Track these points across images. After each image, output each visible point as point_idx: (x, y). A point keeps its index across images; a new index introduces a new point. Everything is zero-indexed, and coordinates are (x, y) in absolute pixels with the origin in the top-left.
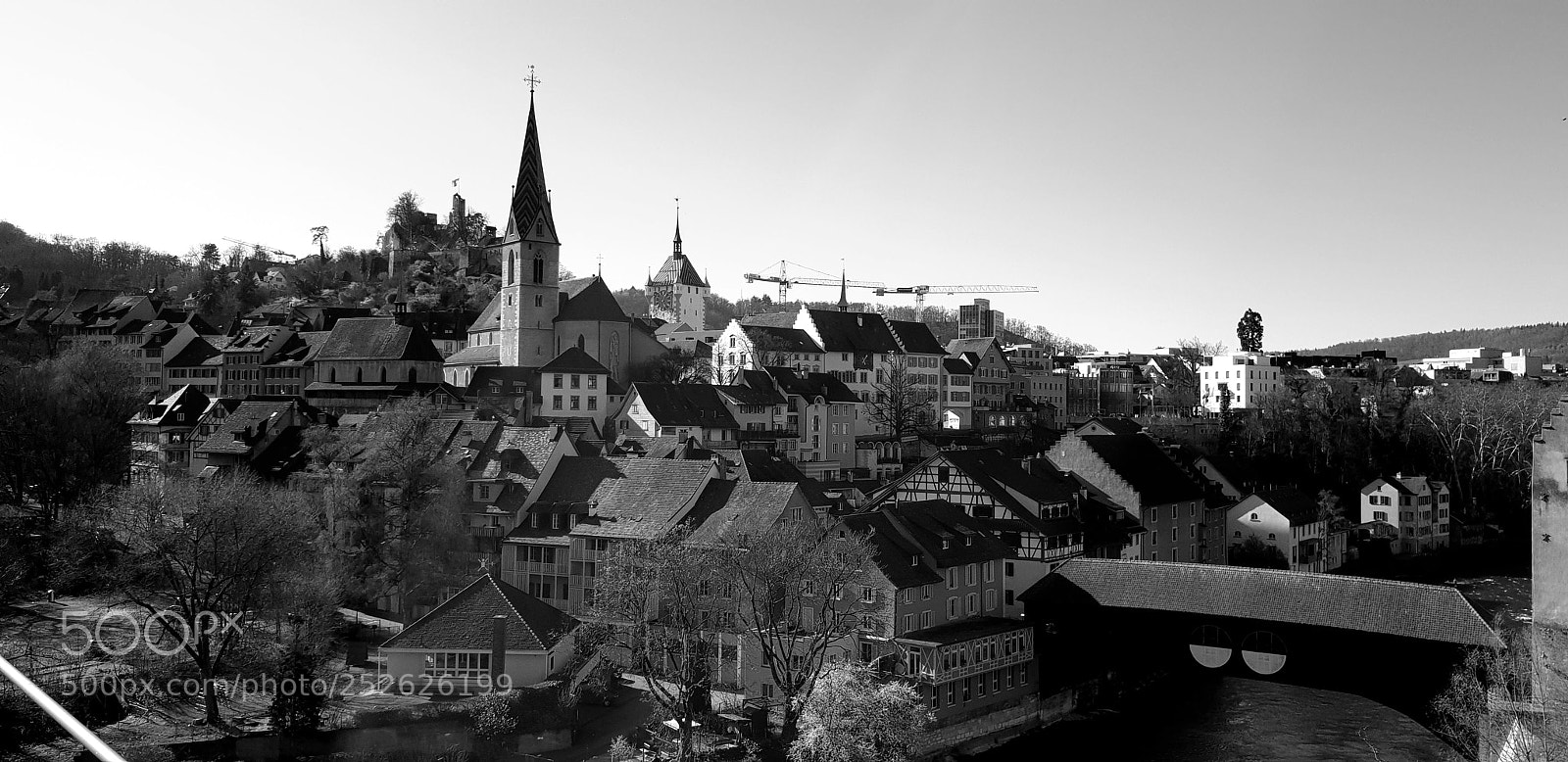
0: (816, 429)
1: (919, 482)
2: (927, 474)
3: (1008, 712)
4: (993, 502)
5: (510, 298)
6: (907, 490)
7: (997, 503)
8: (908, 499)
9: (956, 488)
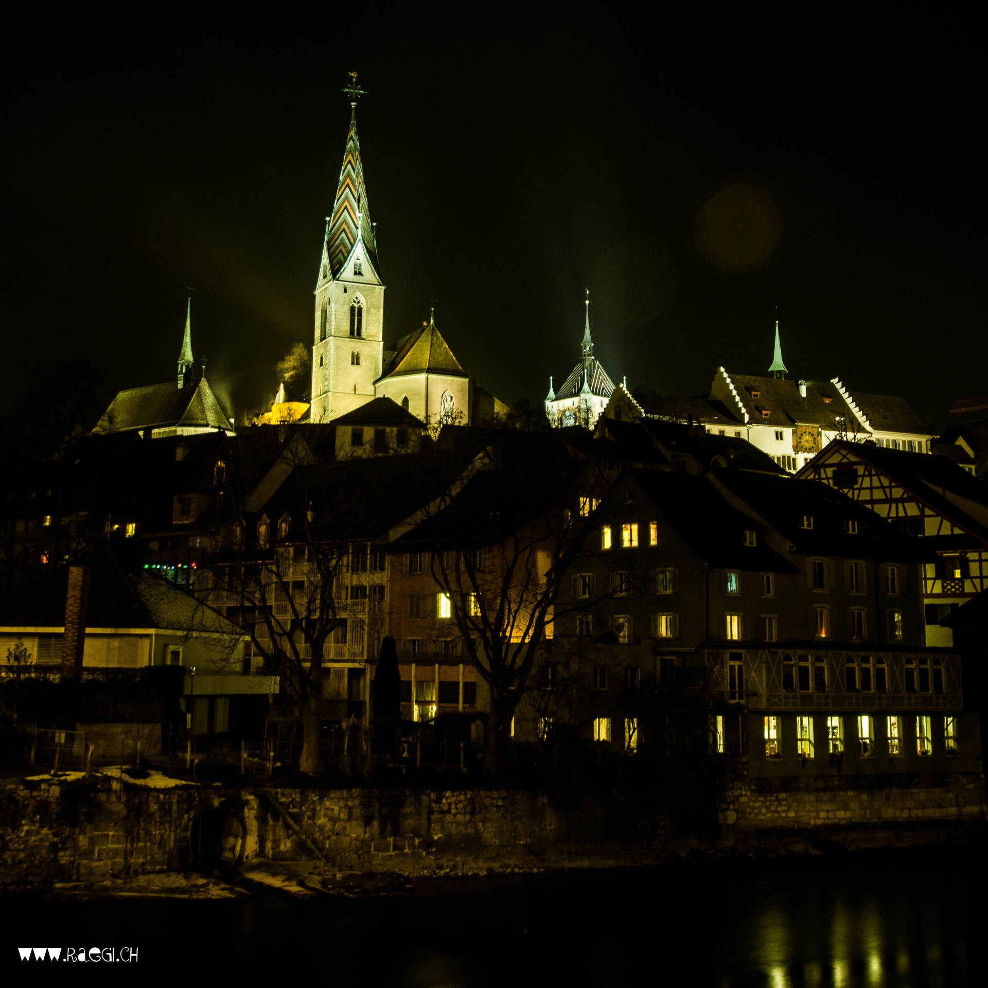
4: (922, 511)
5: (322, 357)
7: (928, 512)
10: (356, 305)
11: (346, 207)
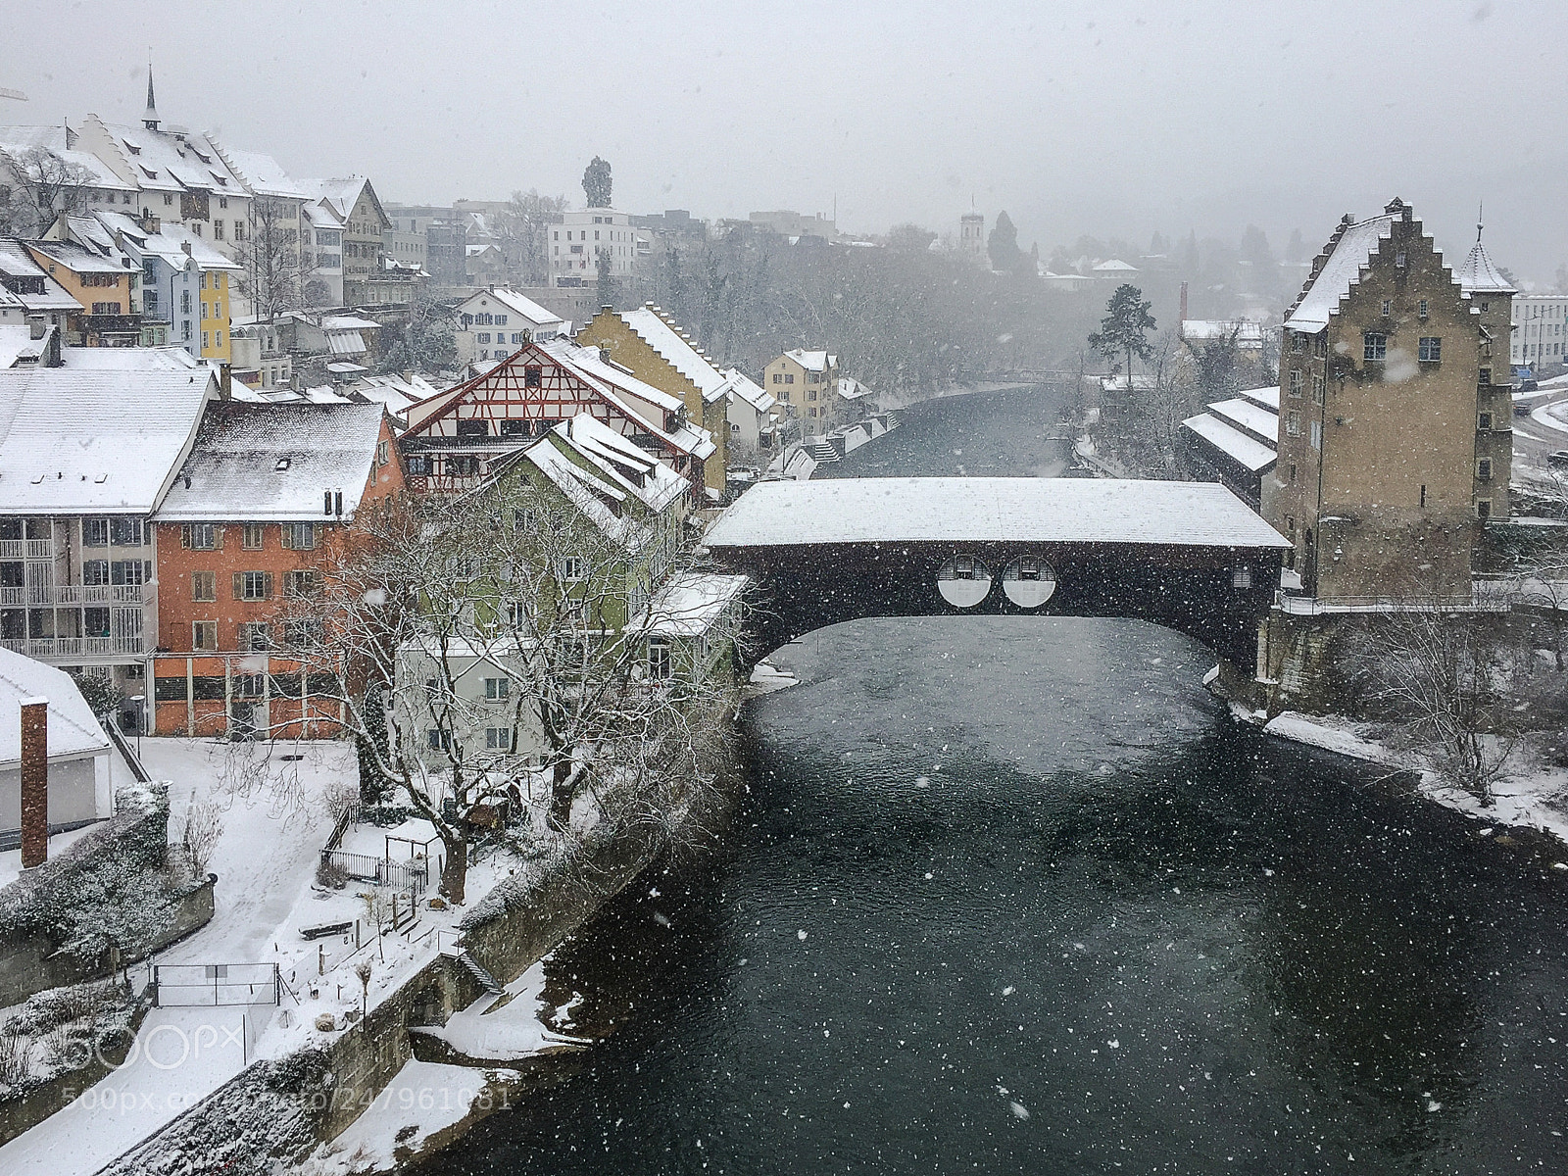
0: (186, 310)
1: (496, 389)
2: (506, 377)
4: (608, 412)
6: (476, 402)
8: (478, 415)
9: (553, 396)
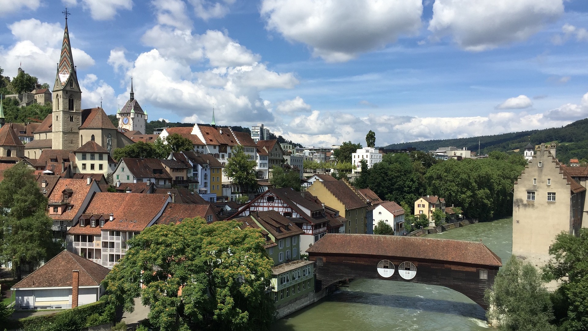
0: (206, 179)
1: (260, 202)
2: (263, 199)
3: (303, 300)
5: (57, 117)
6: (255, 206)
7: (293, 211)
8: (255, 210)
9: (276, 205)
10: (71, 99)
11: (65, 60)
